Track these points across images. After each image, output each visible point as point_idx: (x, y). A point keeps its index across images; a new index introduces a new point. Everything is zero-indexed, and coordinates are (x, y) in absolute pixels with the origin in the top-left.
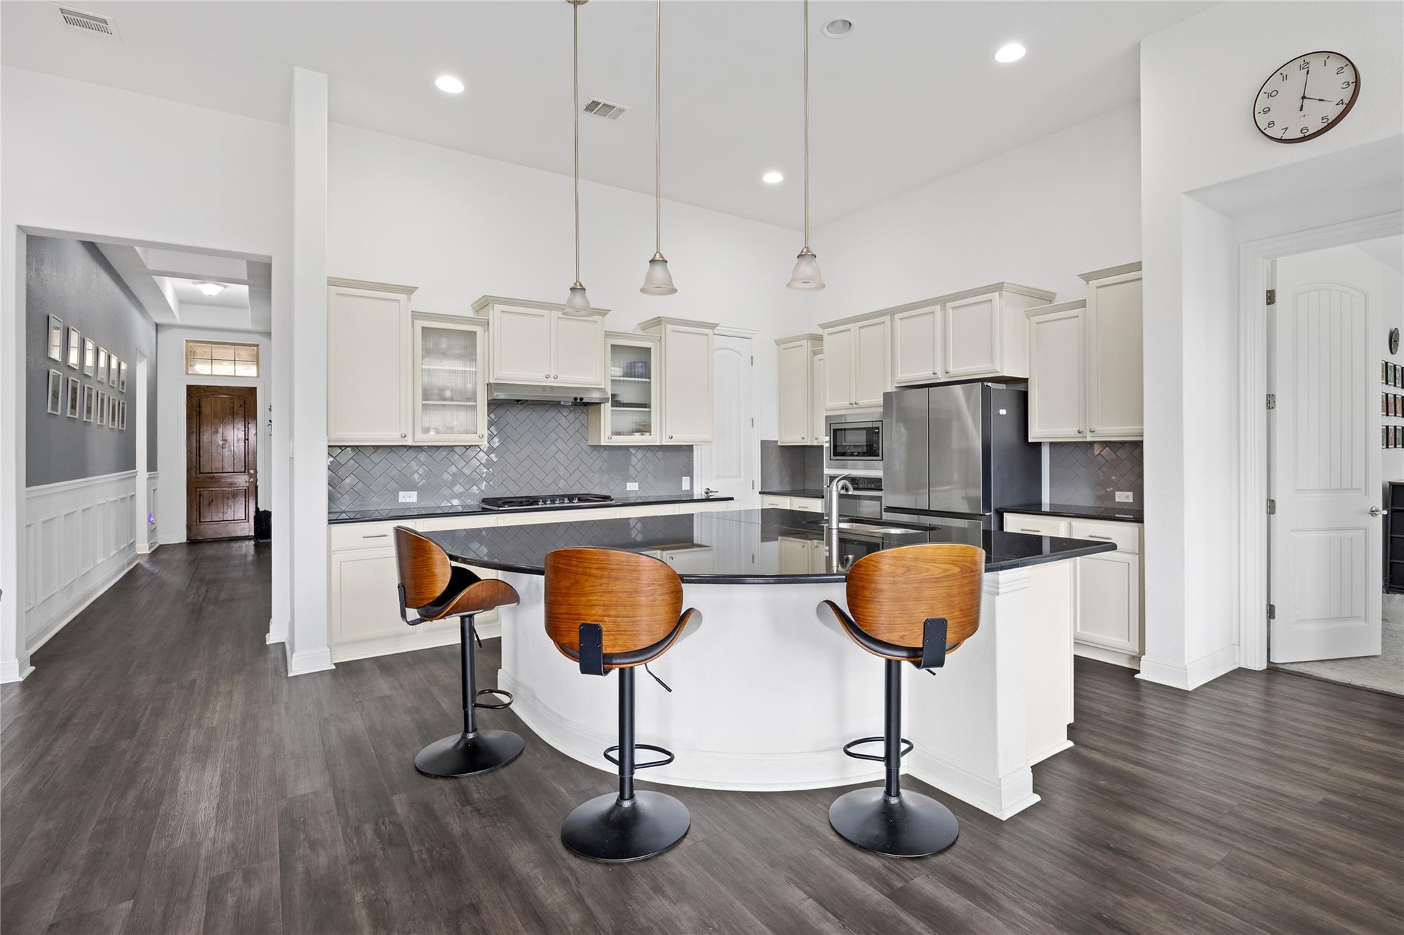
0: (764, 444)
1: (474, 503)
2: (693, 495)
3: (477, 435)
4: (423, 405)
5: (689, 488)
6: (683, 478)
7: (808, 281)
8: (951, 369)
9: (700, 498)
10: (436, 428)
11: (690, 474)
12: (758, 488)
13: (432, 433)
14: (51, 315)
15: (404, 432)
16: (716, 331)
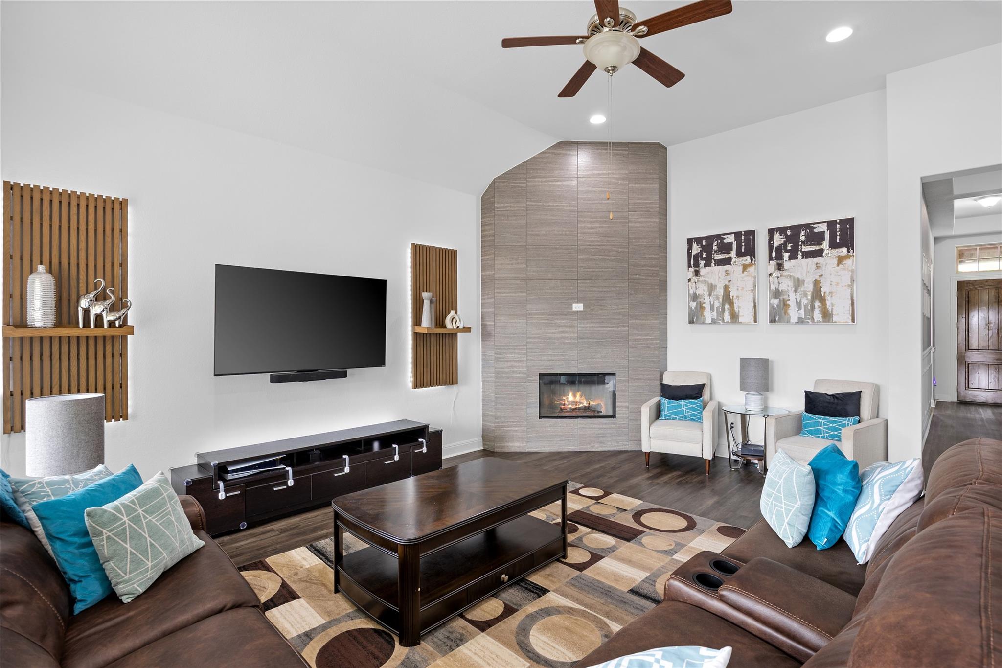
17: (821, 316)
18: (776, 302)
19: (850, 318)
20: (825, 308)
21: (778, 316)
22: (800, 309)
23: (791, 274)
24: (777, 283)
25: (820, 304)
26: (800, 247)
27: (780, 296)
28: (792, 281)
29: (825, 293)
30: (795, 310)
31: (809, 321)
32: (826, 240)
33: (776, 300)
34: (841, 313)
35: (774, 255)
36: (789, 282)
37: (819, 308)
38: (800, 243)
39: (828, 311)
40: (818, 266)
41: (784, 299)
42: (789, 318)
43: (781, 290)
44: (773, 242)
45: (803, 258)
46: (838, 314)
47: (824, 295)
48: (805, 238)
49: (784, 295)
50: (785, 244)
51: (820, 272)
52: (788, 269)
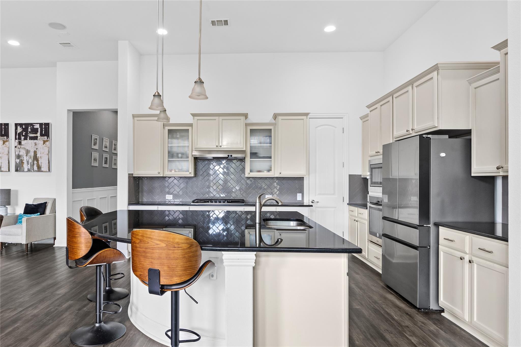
0: (351, 177)
1: (190, 200)
2: (303, 203)
3: (189, 172)
4: (168, 160)
5: (301, 199)
6: (298, 194)
7: (199, 95)
8: (415, 127)
9: (308, 205)
10: (175, 170)
11: (302, 192)
12: (347, 200)
13: (173, 172)
14: (93, 135)
15: (160, 171)
16: (309, 117)
17: (37, 168)
18: (18, 161)
19: (48, 169)
20: (39, 164)
21: (19, 168)
22: (28, 165)
23: (25, 147)
24: (19, 152)
25: (36, 162)
26: (28, 134)
27: (20, 158)
28: (25, 151)
29: (38, 157)
30: (26, 165)
31: (32, 170)
32: (39, 132)
33: (18, 160)
34: (44, 167)
35: (17, 137)
36: (24, 151)
37: (36, 164)
38: (29, 132)
39: (40, 166)
40: (36, 144)
41: (21, 159)
42: (24, 168)
43: (21, 155)
44: (17, 130)
45: (29, 140)
46: (43, 167)
47: (38, 158)
48: (31, 130)
49: (21, 157)
50: (22, 132)
51: (36, 147)
52: (23, 145)
